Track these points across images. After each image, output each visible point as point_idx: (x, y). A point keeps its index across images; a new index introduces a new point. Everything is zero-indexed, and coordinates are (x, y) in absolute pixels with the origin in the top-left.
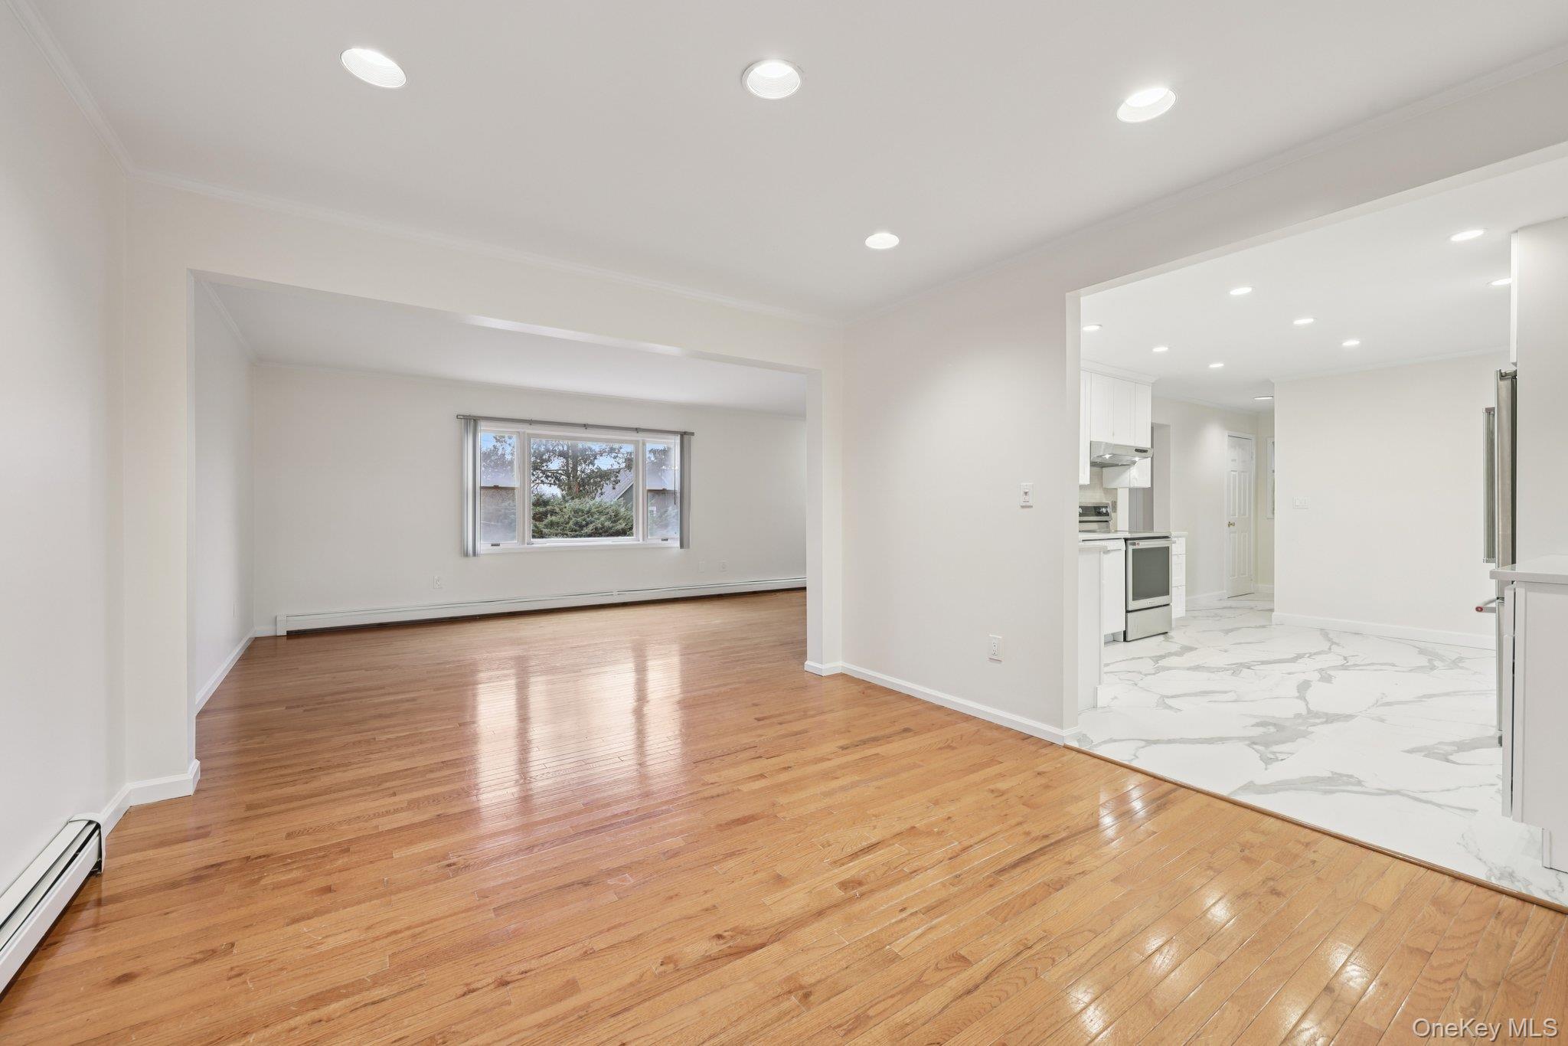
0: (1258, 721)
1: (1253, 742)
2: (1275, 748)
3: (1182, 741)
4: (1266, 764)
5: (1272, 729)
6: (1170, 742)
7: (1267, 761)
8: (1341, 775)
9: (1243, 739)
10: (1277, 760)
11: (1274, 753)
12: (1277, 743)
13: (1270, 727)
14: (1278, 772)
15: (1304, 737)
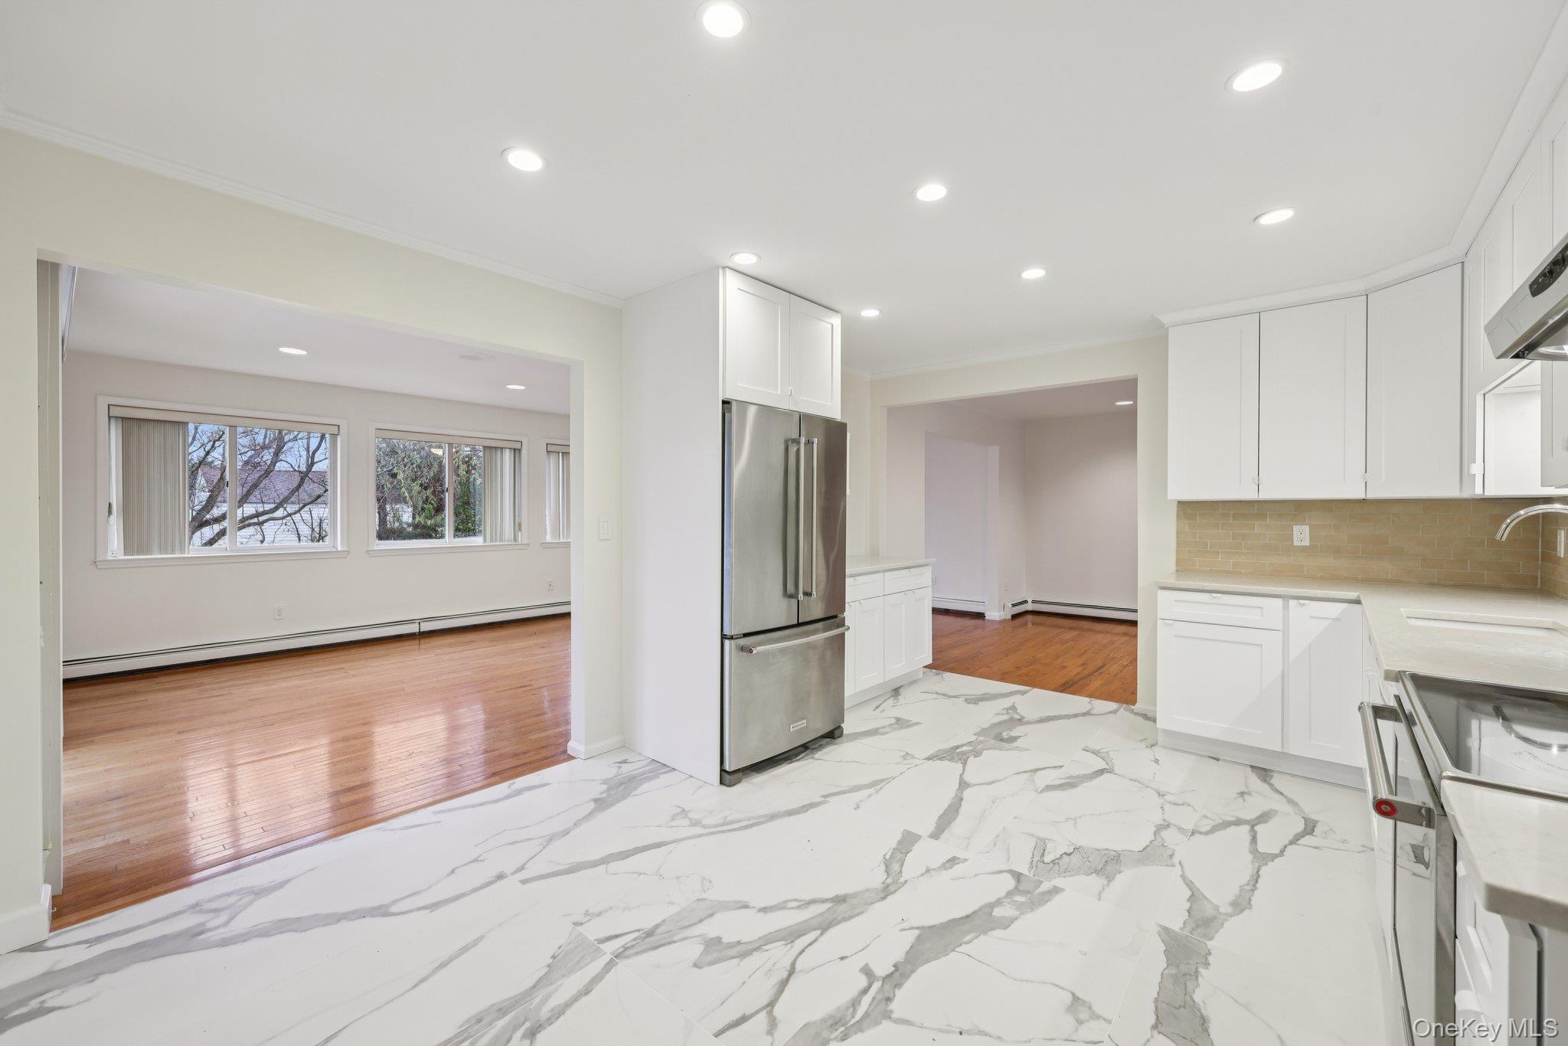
0: (1015, 744)
1: (1021, 721)
2: (1006, 717)
3: (1068, 717)
4: (1014, 706)
5: (1005, 735)
6: (1076, 716)
7: (1013, 708)
8: (975, 703)
9: (1029, 723)
10: (1007, 709)
11: (1008, 714)
12: (1005, 722)
13: (1006, 737)
14: (1007, 702)
15: (983, 729)
